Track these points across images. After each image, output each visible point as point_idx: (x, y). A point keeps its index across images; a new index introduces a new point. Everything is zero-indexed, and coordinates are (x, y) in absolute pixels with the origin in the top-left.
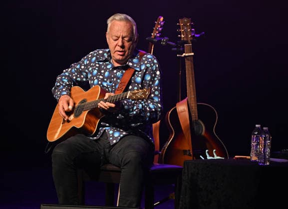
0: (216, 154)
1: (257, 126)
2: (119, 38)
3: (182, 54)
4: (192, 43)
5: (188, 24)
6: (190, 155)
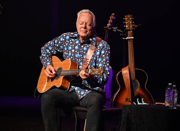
0: (144, 101)
1: (169, 84)
2: (83, 23)
3: (126, 38)
4: (132, 31)
5: (131, 19)
6: (129, 101)
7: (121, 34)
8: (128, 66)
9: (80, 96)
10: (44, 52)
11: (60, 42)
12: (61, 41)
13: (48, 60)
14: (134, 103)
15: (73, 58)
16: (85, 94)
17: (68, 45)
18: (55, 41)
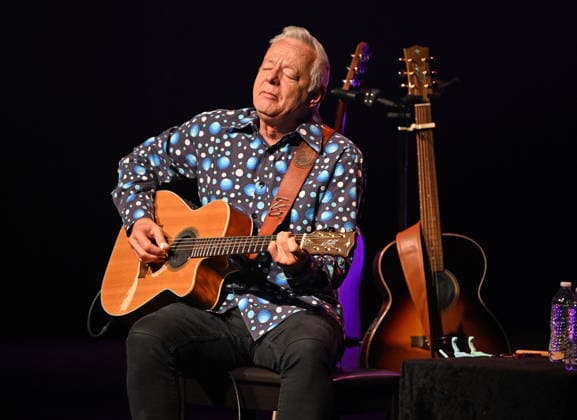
0: (475, 346)
1: (563, 284)
3: (409, 126)
4: (431, 102)
5: (423, 60)
6: (425, 347)
7: (390, 115)
8: (417, 226)
9: (254, 328)
10: (125, 177)
11: (187, 142)
12: (190, 138)
13: (138, 203)
14: (441, 351)
15: (237, 198)
16: (274, 322)
17: (219, 152)
18: (170, 137)
